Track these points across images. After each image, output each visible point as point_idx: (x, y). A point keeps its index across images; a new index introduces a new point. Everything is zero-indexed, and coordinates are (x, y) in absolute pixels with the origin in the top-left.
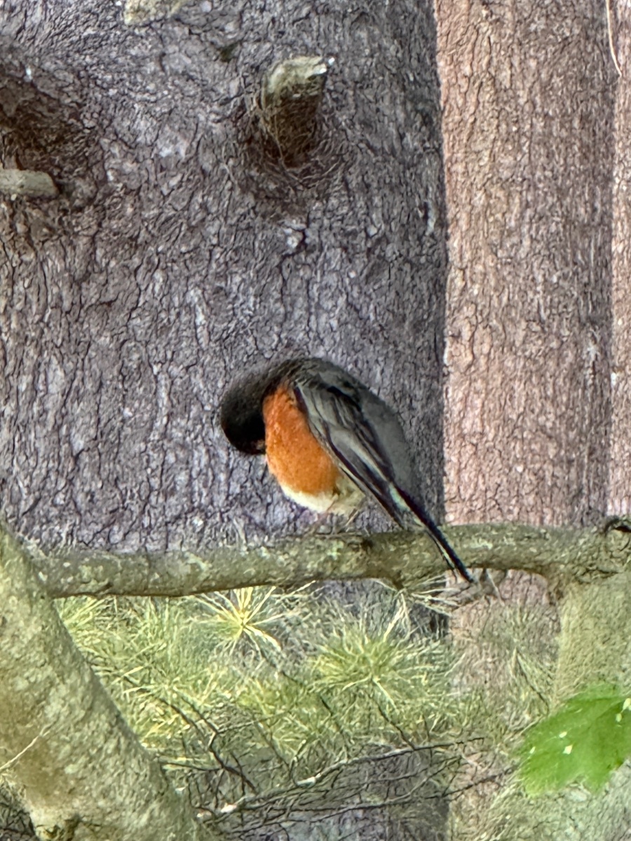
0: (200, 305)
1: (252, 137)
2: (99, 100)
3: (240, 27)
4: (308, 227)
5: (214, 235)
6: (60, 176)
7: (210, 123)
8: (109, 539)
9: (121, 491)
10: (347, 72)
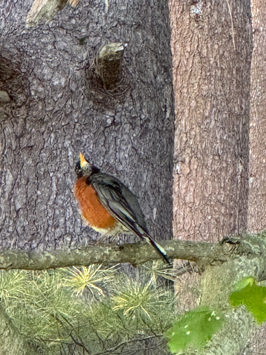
0: (70, 148)
1: (92, 77)
2: (28, 61)
3: (88, 30)
4: (116, 114)
5: (76, 118)
6: (11, 93)
7: (75, 71)
8: (31, 246)
9: (36, 226)
10: (132, 49)
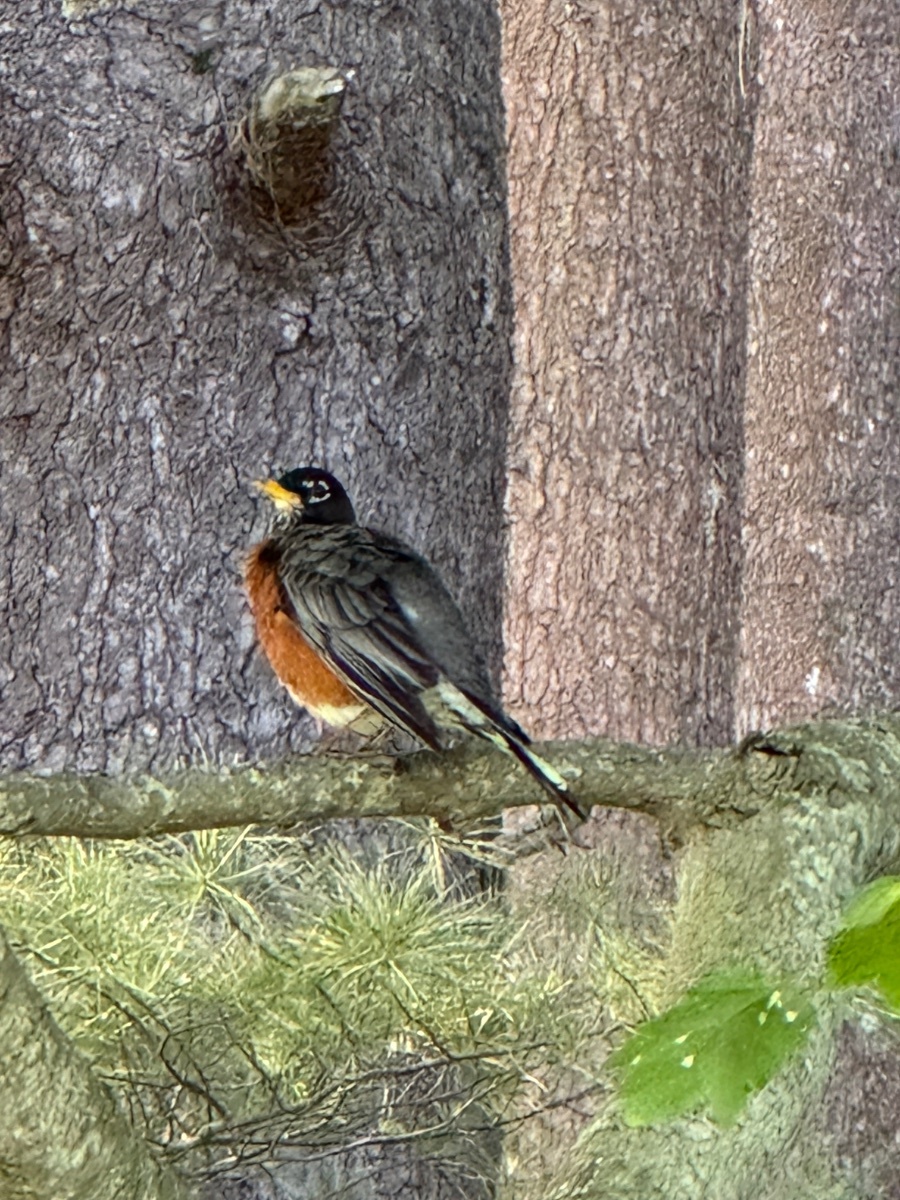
0: (159, 421)
1: (235, 182)
2: (18, 125)
3: (221, 24)
4: (314, 310)
5: (179, 321)
7: (176, 162)
8: (22, 755)
9: (40, 686)
10: (372, 91)
